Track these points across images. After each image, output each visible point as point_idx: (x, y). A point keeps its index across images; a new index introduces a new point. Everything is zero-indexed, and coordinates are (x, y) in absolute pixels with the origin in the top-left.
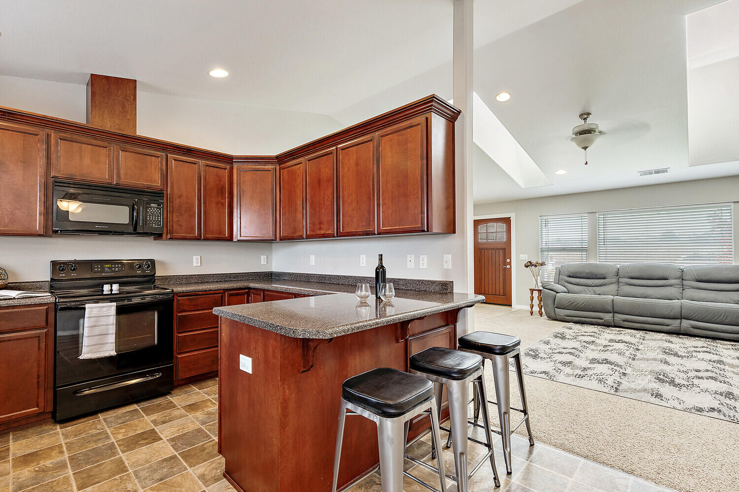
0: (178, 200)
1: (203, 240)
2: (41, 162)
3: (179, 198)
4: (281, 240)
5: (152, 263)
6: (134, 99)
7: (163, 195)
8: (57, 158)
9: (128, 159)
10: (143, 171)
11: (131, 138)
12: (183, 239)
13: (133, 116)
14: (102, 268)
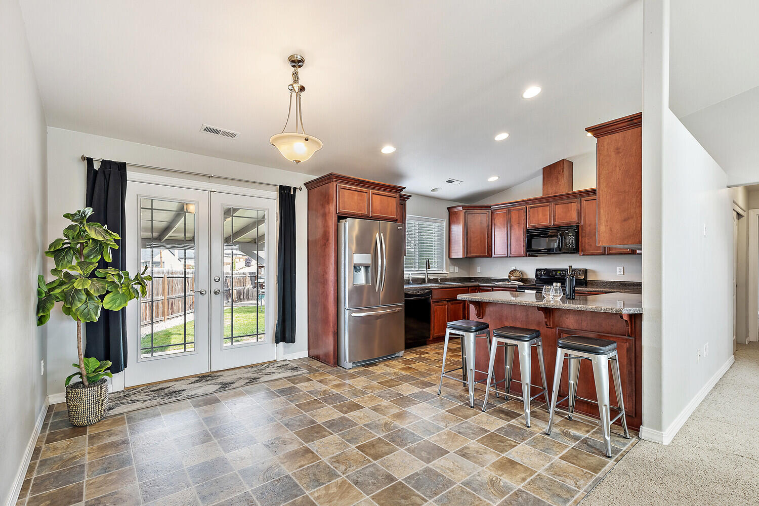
0: (589, 228)
1: (608, 254)
2: (523, 222)
3: (589, 226)
4: (634, 253)
5: (585, 271)
6: (563, 171)
7: (578, 227)
8: (530, 218)
9: (559, 209)
10: (567, 214)
11: (559, 196)
12: (593, 254)
13: (563, 181)
14: (556, 273)
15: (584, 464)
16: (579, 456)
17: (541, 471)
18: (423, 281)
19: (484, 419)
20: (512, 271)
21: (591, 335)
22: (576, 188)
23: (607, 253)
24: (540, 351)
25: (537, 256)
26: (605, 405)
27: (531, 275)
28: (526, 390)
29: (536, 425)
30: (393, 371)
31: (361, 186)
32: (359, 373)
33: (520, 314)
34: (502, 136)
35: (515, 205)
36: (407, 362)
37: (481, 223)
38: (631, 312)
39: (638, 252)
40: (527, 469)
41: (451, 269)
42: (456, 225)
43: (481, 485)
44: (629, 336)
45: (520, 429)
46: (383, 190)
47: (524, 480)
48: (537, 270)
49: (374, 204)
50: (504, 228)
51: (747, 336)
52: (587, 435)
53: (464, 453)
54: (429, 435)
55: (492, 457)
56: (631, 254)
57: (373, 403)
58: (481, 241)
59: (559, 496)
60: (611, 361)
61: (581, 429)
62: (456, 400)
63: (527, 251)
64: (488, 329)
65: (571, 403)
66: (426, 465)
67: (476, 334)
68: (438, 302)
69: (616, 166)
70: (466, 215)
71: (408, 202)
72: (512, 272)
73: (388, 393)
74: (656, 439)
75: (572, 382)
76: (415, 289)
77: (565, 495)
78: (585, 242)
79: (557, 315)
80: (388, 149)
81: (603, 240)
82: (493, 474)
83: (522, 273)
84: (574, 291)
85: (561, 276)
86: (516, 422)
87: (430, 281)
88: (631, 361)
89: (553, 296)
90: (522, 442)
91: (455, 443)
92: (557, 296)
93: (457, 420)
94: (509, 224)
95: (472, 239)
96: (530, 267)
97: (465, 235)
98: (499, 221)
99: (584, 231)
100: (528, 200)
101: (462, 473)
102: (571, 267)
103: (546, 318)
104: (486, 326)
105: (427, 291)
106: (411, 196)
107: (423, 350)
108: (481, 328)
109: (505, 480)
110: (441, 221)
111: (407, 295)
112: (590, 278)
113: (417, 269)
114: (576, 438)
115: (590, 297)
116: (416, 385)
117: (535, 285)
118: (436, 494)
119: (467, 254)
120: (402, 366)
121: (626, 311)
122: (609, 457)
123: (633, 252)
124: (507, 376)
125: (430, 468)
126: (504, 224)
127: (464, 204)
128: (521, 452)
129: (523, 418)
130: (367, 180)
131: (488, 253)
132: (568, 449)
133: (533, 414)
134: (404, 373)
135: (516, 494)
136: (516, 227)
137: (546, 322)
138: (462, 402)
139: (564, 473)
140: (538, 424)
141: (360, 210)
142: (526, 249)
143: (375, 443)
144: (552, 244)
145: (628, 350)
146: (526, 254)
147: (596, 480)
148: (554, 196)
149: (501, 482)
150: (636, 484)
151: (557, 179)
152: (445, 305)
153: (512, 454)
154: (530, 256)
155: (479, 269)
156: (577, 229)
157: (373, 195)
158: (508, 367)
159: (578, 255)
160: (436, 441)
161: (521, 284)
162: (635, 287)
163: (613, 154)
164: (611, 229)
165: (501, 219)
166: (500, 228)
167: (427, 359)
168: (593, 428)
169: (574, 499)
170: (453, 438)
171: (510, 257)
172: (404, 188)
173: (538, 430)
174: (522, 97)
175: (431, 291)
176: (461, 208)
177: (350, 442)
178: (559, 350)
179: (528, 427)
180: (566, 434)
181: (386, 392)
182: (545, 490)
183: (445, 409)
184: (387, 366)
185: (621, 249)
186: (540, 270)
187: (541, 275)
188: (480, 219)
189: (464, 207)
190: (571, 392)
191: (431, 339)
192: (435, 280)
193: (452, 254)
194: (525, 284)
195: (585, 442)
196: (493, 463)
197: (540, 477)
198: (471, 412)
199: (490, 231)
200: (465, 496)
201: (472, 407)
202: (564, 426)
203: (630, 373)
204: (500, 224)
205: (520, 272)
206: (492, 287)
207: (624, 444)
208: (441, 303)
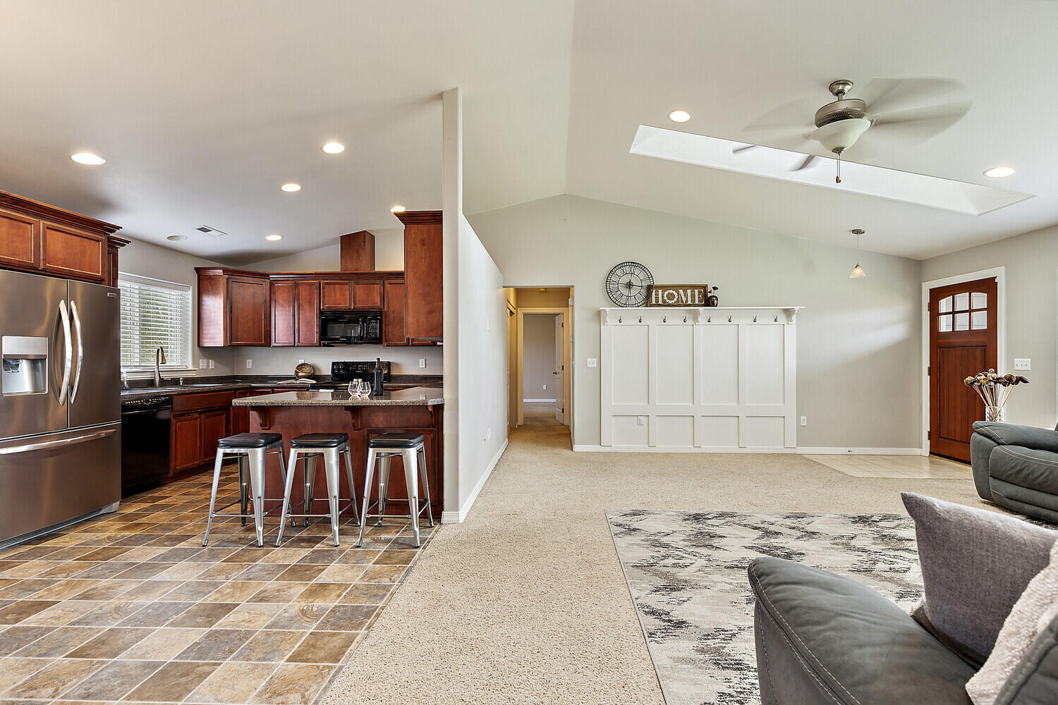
2: (316, 301)
3: (394, 314)
6: (364, 245)
7: (381, 312)
8: (324, 296)
9: (360, 290)
10: (368, 297)
11: (361, 274)
12: (396, 345)
13: (365, 257)
14: (357, 368)
15: (396, 561)
16: (391, 556)
17: (356, 582)
18: (151, 383)
19: (280, 555)
20: (301, 365)
21: (400, 432)
22: (379, 268)
23: (411, 344)
24: (348, 457)
25: (333, 346)
26: (415, 497)
27: (326, 370)
28: (334, 504)
29: (345, 542)
30: (102, 536)
31: (18, 210)
32: (21, 556)
33: (322, 418)
34: (291, 188)
35: (305, 277)
36: (126, 518)
37: (254, 297)
38: (435, 403)
39: (438, 343)
40: (340, 586)
41: (203, 363)
42: (211, 297)
43: (291, 619)
44: (433, 427)
45: (327, 551)
46: (72, 225)
47: (339, 596)
48: (334, 364)
49: (50, 247)
50: (289, 306)
51: (517, 421)
52: (397, 536)
53: (261, 598)
54: (204, 596)
55: (299, 588)
56: (431, 346)
57: (76, 590)
58: (254, 324)
59: (375, 595)
60: (419, 452)
61: (391, 532)
62: (234, 545)
63: (321, 339)
64: (281, 441)
65: (380, 508)
66: (207, 630)
67: (266, 449)
68: (182, 415)
69: (421, 258)
70: (230, 283)
71: (121, 250)
72: (300, 367)
73: (106, 569)
74: (454, 520)
75: (382, 485)
76: (140, 397)
77: (381, 592)
78: (389, 332)
79: (365, 413)
80: (86, 158)
81: (411, 331)
82: (303, 604)
83: (313, 367)
84: (382, 386)
85: (362, 370)
86: (322, 546)
87: (164, 383)
88: (435, 453)
89: (359, 393)
90: (331, 563)
91: (246, 592)
92: (364, 393)
93: (242, 567)
94: (295, 300)
95: (240, 319)
96: (324, 361)
97: (228, 313)
98: (281, 297)
99: (387, 319)
100: (321, 274)
101: (262, 618)
102: (378, 359)
103: (353, 418)
104: (279, 437)
105: (163, 398)
106: (128, 242)
107: (157, 495)
108: (272, 441)
109: (318, 604)
110: (184, 289)
111: (125, 408)
112: (394, 372)
113: (138, 364)
114: (387, 541)
115: (393, 393)
116: (161, 543)
117: (331, 383)
118: (232, 652)
119: (231, 341)
120: (121, 525)
121: (431, 402)
122: (418, 547)
123: (434, 344)
124: (307, 497)
125: (216, 631)
126: (289, 302)
127: (224, 266)
128: (332, 573)
129: (330, 539)
130: (33, 201)
131: (265, 340)
132: (380, 553)
133: (342, 532)
134: (128, 533)
135: (332, 611)
136: (306, 307)
137: (353, 424)
138: (245, 544)
139: (380, 575)
140: (347, 540)
141: (13, 255)
142: (320, 337)
143: (103, 638)
144: (349, 331)
145: (433, 441)
146: (320, 343)
147: (407, 570)
148: (355, 274)
149: (314, 608)
150: (440, 561)
151: (358, 254)
152: (196, 419)
153: (323, 578)
154: (325, 345)
155: (249, 364)
156: (378, 315)
157: (48, 231)
158: (308, 484)
159: (381, 346)
160: (215, 600)
161: (314, 382)
162: (435, 381)
163: (419, 245)
164: (418, 322)
165: (285, 294)
166: (283, 306)
167: (169, 506)
168: (403, 527)
169: (390, 593)
170: (241, 589)
171: (297, 346)
172: (118, 228)
173: (348, 546)
174: (321, 148)
175: (172, 398)
176: (220, 272)
177: (49, 656)
178: (371, 450)
179: (336, 546)
180: (377, 541)
181: (100, 568)
182: (362, 596)
183: (220, 560)
184: (85, 531)
185: (424, 341)
186: (338, 363)
187: (339, 370)
188: (250, 292)
189: (225, 271)
190: (381, 496)
191: (171, 474)
192: (175, 382)
193: (205, 340)
194: (320, 382)
195: (396, 542)
196: (301, 594)
197: (356, 587)
198: (261, 552)
199: (269, 309)
200: (272, 638)
201: (260, 547)
202: (375, 534)
203: (434, 462)
204: (284, 300)
205: (311, 366)
206: (272, 388)
207: (430, 533)
208: (187, 417)
